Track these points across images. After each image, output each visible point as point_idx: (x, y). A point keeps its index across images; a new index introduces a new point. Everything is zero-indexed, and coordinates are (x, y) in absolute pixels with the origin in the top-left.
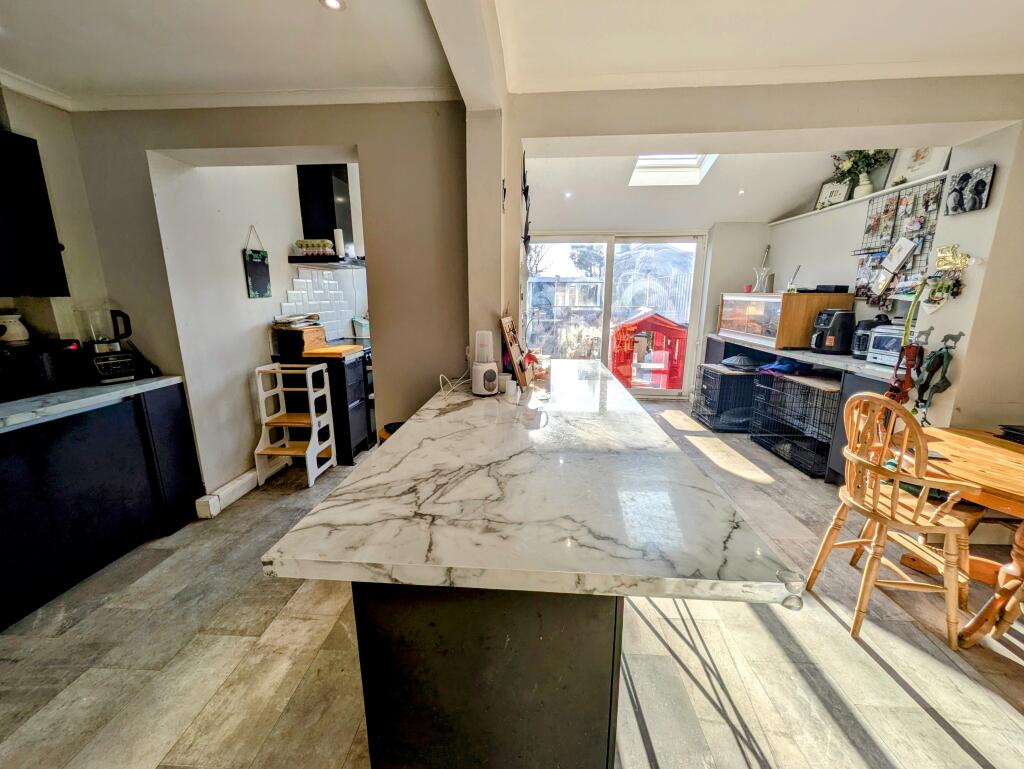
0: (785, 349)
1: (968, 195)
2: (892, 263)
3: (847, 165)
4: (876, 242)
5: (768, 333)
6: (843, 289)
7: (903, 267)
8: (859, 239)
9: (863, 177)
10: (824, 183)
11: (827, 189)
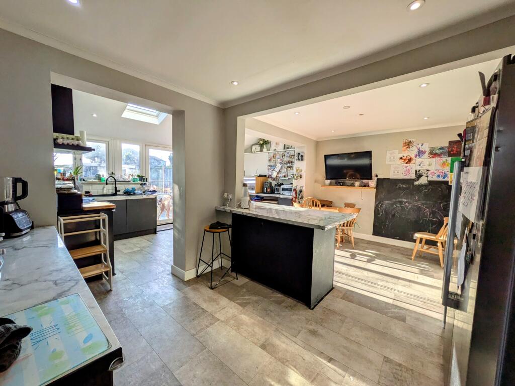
0: (258, 193)
1: (300, 158)
2: (277, 169)
3: (261, 142)
4: (271, 164)
5: (253, 189)
6: (265, 176)
7: (280, 171)
8: (267, 163)
9: (265, 146)
10: (253, 145)
11: (254, 147)
